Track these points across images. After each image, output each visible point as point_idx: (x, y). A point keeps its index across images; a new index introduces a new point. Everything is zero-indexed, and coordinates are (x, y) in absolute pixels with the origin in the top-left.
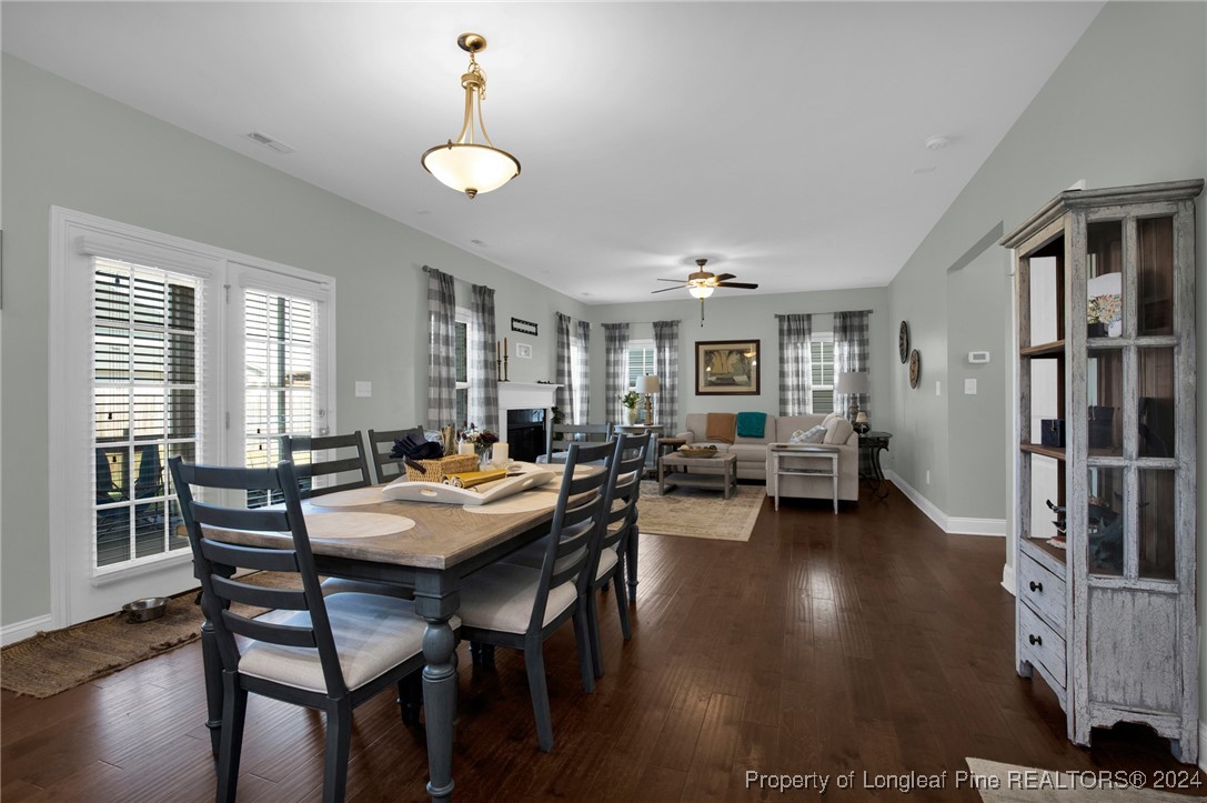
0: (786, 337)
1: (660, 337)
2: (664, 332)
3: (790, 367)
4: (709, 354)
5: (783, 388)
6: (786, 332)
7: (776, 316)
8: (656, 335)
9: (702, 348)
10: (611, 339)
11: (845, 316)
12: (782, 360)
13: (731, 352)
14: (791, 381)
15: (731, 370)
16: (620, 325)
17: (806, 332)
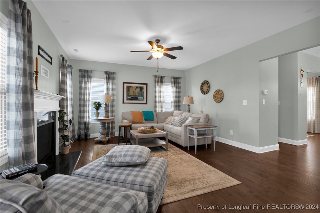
0: (157, 83)
1: (108, 78)
2: (110, 76)
3: (158, 95)
4: (128, 88)
5: (156, 102)
6: (157, 82)
7: (154, 76)
8: (107, 77)
9: (126, 85)
10: (83, 77)
11: (175, 78)
12: (155, 92)
13: (137, 87)
14: (158, 99)
15: (137, 94)
16: (88, 70)
17: (163, 82)
